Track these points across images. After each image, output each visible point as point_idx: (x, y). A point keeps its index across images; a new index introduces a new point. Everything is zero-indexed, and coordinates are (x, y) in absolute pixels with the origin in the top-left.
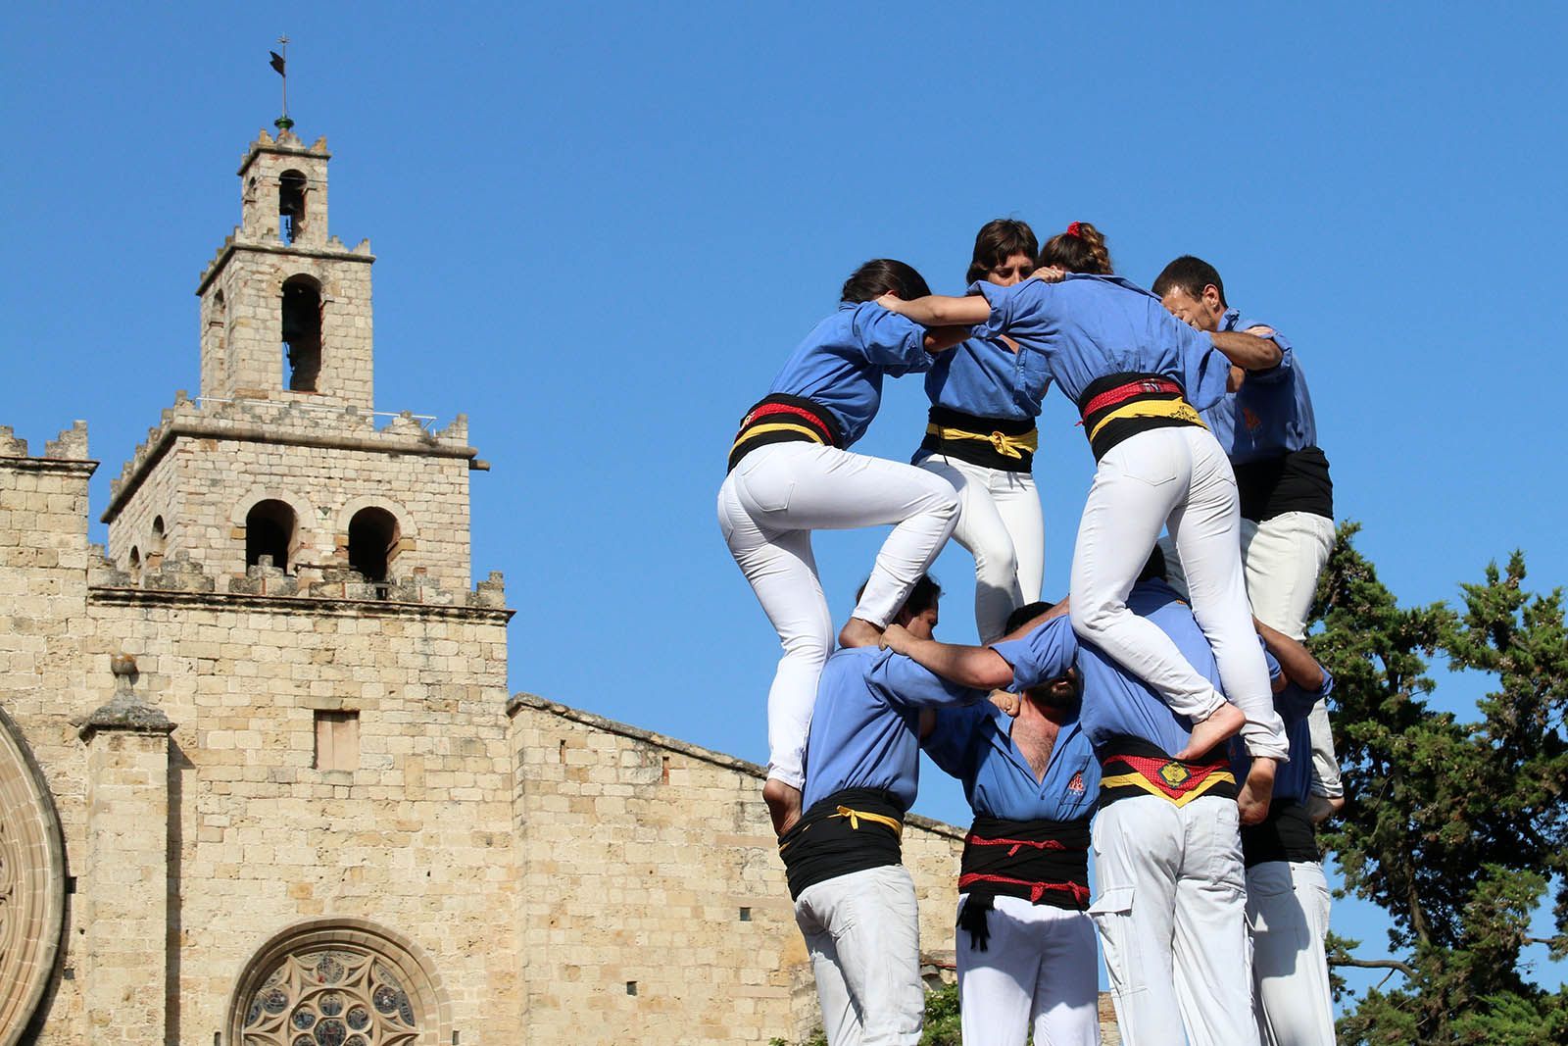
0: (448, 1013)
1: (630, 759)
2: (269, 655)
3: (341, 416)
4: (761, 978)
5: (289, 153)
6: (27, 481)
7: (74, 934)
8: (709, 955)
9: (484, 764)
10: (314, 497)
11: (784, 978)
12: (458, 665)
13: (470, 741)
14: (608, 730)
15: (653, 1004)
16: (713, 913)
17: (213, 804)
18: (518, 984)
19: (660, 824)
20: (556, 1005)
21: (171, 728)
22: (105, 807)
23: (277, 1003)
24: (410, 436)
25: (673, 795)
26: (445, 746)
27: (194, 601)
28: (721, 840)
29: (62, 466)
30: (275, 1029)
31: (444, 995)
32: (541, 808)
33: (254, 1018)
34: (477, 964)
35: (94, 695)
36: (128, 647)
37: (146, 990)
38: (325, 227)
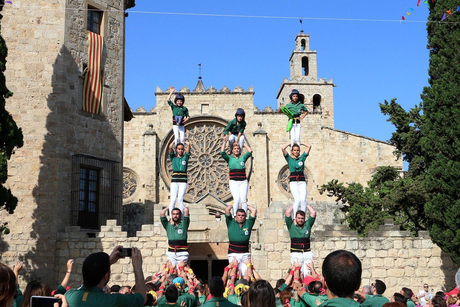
0: (312, 177)
1: (342, 136)
2: (282, 121)
3: (311, 79)
4: (365, 171)
5: (303, 36)
6: (244, 96)
7: (253, 165)
8: (356, 168)
9: (318, 137)
10: (307, 93)
11: (369, 171)
12: (313, 121)
13: (315, 134)
14: (338, 131)
15: (346, 175)
16: (356, 161)
17: (274, 145)
18: (324, 172)
19: (347, 146)
20: (330, 176)
21: (267, 134)
22: (257, 146)
23: (286, 176)
24: (322, 82)
25: (349, 141)
26: (311, 135)
27: (270, 113)
28: (357, 149)
29: (249, 93)
30: (285, 180)
31: (312, 175)
32: (326, 144)
33: (282, 178)
34: (317, 169)
35: (255, 129)
36: (260, 121)
37: (264, 174)
38: (309, 48)
